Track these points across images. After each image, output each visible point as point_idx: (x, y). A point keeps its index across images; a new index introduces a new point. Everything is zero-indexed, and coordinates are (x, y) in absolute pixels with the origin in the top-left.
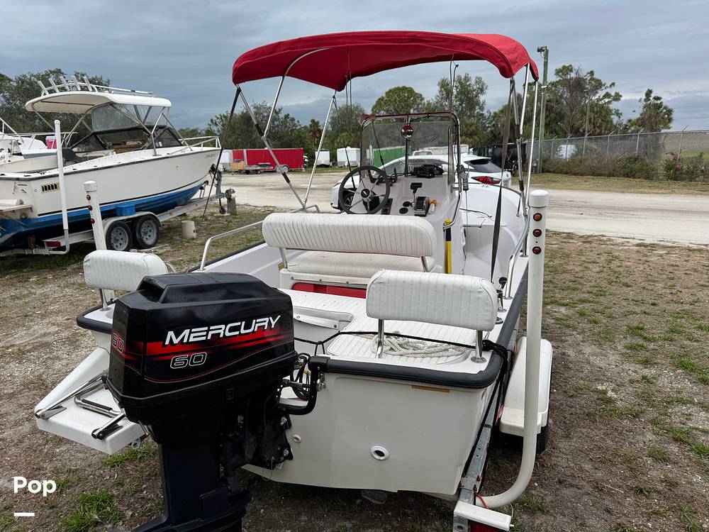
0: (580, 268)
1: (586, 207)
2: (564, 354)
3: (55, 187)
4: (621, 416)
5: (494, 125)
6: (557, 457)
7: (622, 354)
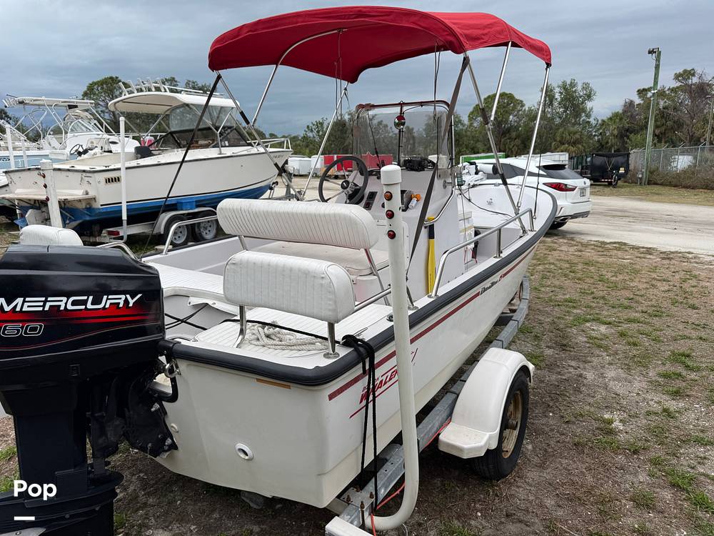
0: (645, 286)
1: (685, 222)
2: (581, 376)
3: (118, 180)
4: (617, 449)
5: (601, 134)
6: (518, 487)
7: (651, 382)
